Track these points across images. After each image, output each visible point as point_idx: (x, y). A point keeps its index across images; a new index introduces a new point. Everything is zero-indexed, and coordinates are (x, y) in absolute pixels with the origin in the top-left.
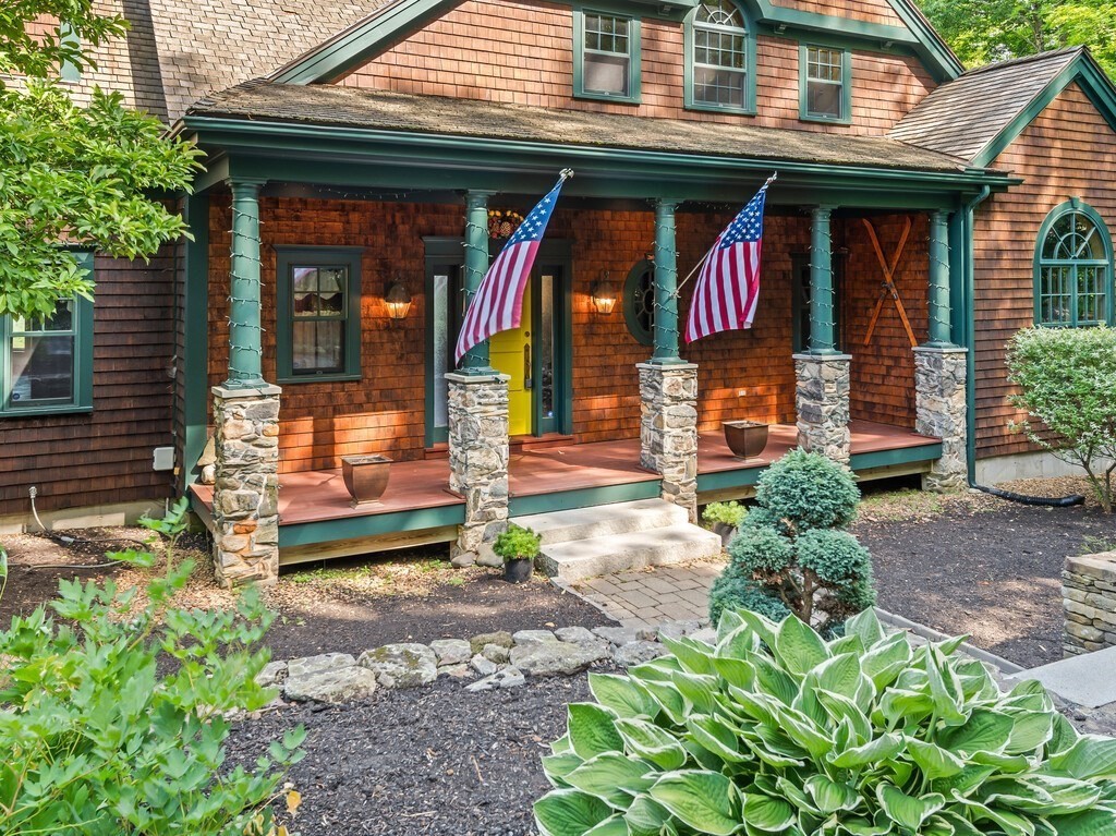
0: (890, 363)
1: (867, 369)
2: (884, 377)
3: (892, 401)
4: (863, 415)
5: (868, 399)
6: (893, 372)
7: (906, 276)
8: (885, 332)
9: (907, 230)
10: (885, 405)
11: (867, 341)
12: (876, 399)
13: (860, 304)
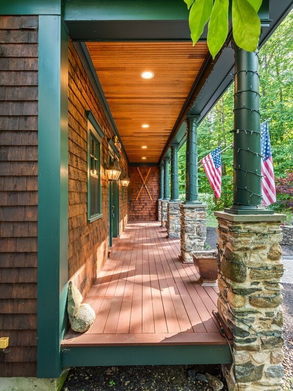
0: (144, 204)
1: (136, 207)
2: (142, 208)
3: (145, 214)
4: (135, 219)
5: (137, 215)
6: (145, 207)
7: (149, 182)
8: (142, 197)
9: (150, 170)
10: (142, 216)
11: (137, 200)
12: (139, 215)
13: (134, 190)
